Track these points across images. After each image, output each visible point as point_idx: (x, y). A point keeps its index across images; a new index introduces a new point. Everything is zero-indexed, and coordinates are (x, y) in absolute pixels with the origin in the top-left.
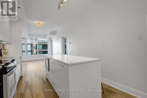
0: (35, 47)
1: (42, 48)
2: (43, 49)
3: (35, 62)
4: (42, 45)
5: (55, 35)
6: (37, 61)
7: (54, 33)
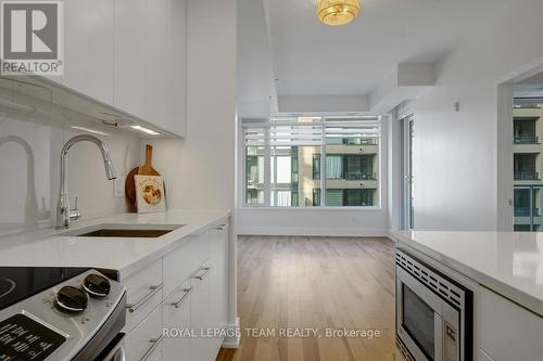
0: (308, 166)
1: (339, 171)
2: (344, 176)
3: (310, 246)
4: (339, 159)
5: (432, 82)
6: (315, 242)
7: (425, 70)
